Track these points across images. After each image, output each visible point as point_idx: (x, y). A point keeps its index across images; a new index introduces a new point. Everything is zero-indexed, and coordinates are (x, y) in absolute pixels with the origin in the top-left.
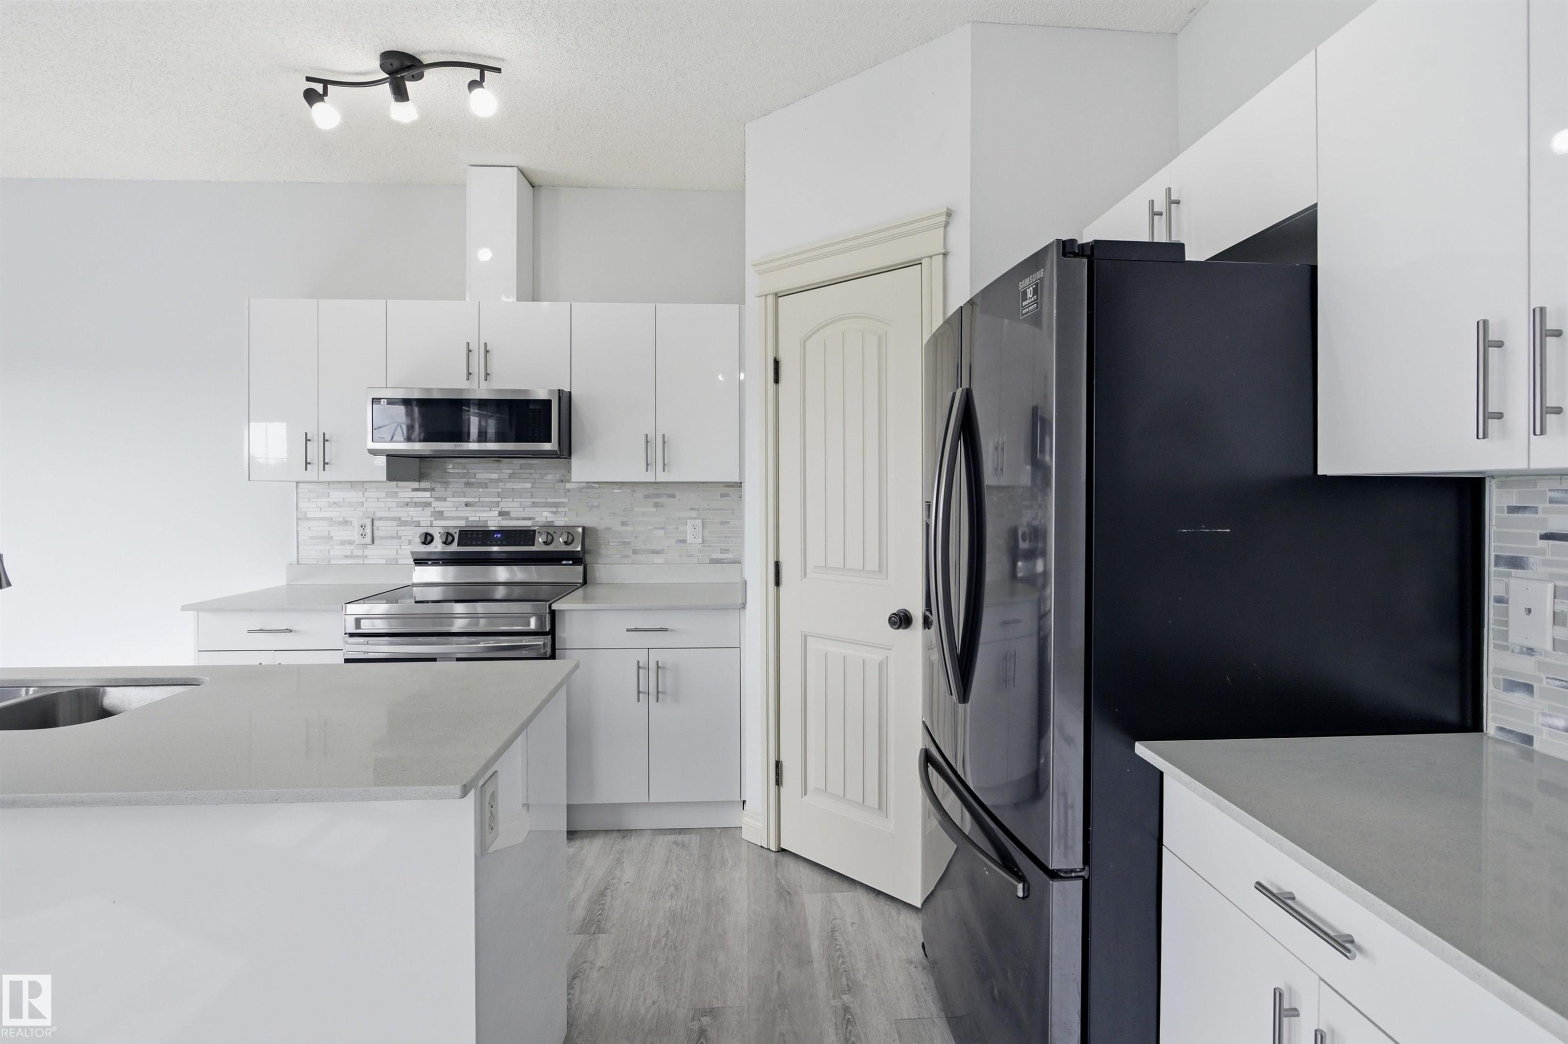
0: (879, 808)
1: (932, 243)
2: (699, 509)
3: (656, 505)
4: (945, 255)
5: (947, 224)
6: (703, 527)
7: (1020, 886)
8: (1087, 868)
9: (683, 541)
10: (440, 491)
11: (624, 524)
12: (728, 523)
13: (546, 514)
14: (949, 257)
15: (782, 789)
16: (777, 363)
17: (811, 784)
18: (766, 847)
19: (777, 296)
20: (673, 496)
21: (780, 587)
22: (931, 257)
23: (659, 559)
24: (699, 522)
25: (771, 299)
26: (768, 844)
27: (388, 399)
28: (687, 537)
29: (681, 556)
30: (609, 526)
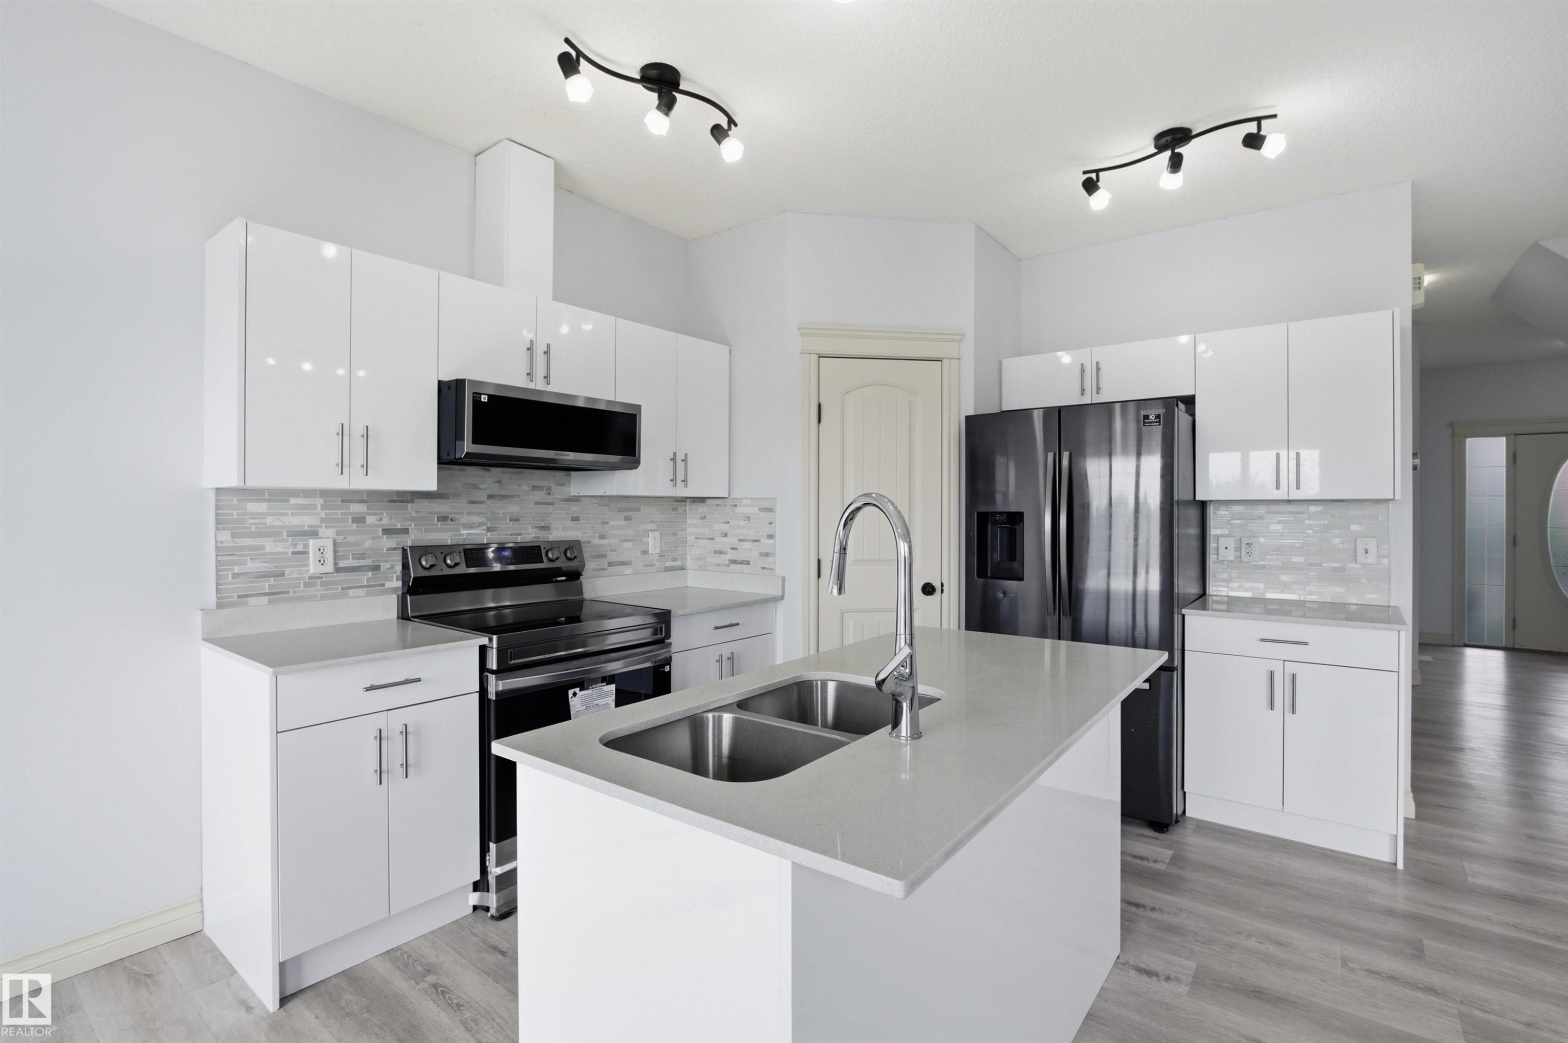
1: (952, 350)
2: (657, 521)
3: (627, 519)
5: (960, 342)
6: (660, 538)
9: (646, 552)
11: (602, 536)
12: (677, 534)
14: (961, 362)
16: (819, 407)
19: (820, 356)
20: (638, 510)
21: (821, 579)
22: (950, 359)
23: (628, 570)
24: (658, 534)
25: (814, 357)
27: (490, 396)
28: (648, 548)
29: (644, 566)
30: (589, 540)
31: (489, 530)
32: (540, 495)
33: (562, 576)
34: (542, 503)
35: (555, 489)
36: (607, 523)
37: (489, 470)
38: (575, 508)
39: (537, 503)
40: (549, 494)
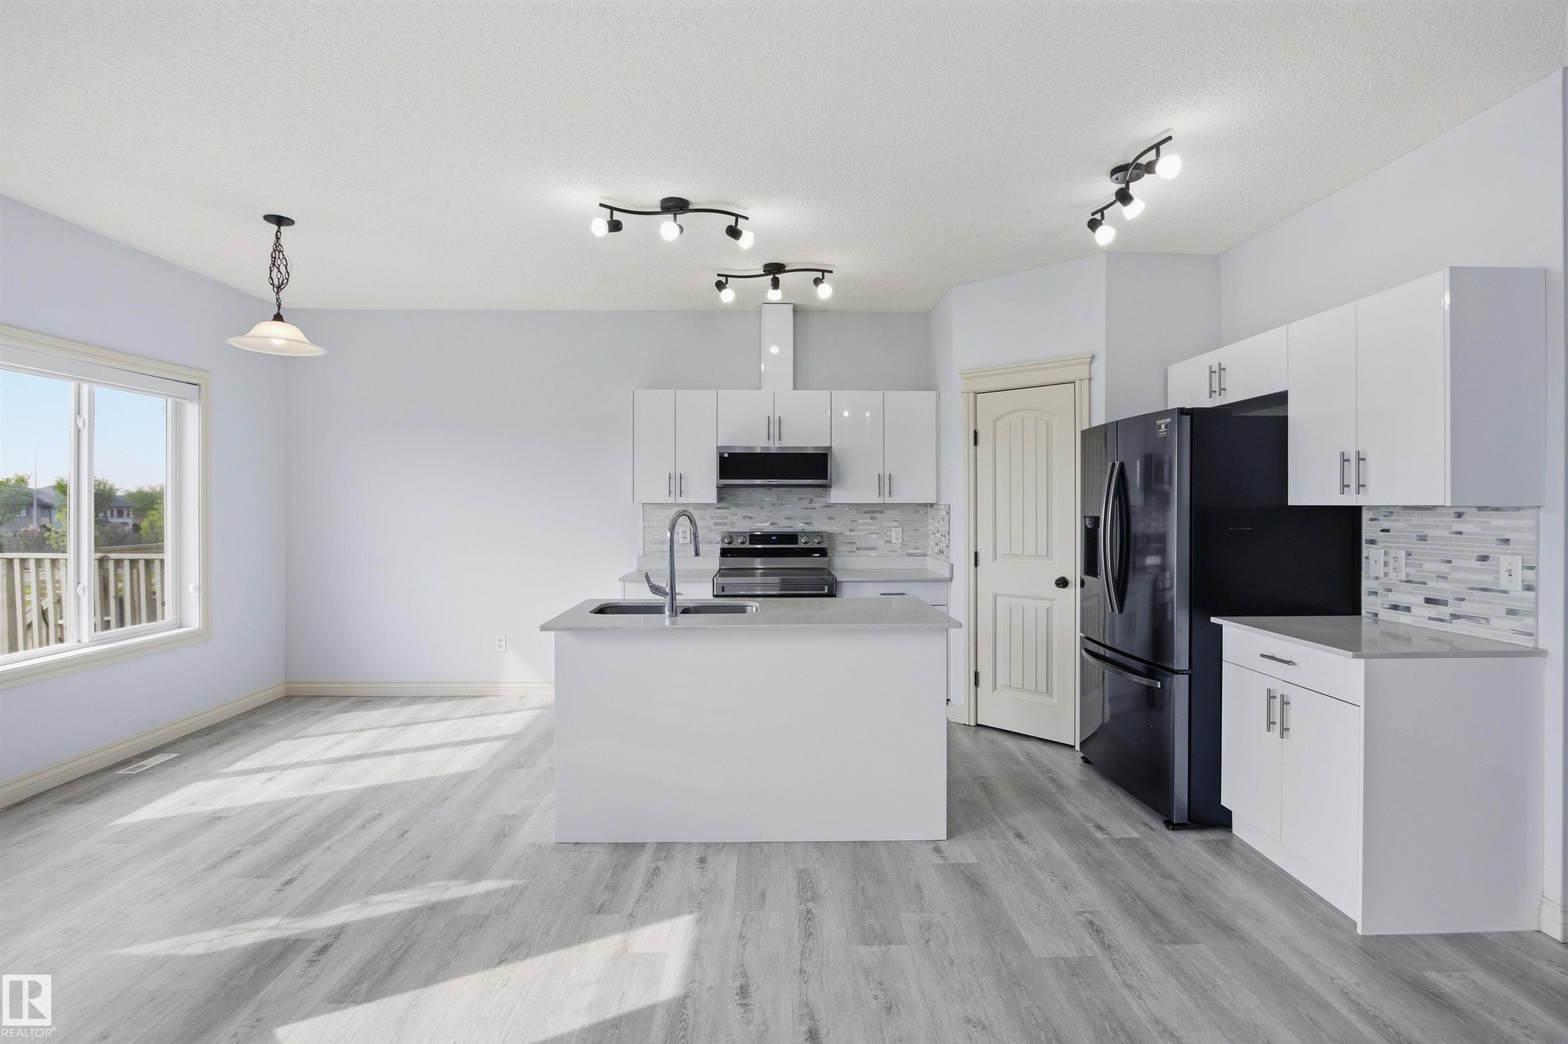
0: (1047, 692)
1: (1083, 372)
2: (899, 521)
3: (872, 518)
4: (1090, 379)
5: (1090, 364)
6: (902, 533)
7: (1159, 683)
8: (1190, 670)
9: (890, 542)
10: (733, 510)
11: (851, 530)
12: (918, 530)
13: (800, 524)
14: (1092, 381)
15: (978, 688)
16: (976, 433)
17: (1000, 682)
18: (968, 724)
19: (976, 393)
20: (883, 512)
21: (978, 567)
22: (1081, 380)
23: (873, 553)
24: (900, 529)
25: (972, 395)
26: (969, 722)
27: (729, 454)
28: (891, 539)
29: (888, 551)
30: (842, 532)
31: (772, 524)
32: (805, 503)
33: (817, 553)
34: (806, 509)
35: (815, 499)
36: (857, 521)
37: (771, 490)
38: (830, 511)
39: (802, 508)
40: (811, 503)
